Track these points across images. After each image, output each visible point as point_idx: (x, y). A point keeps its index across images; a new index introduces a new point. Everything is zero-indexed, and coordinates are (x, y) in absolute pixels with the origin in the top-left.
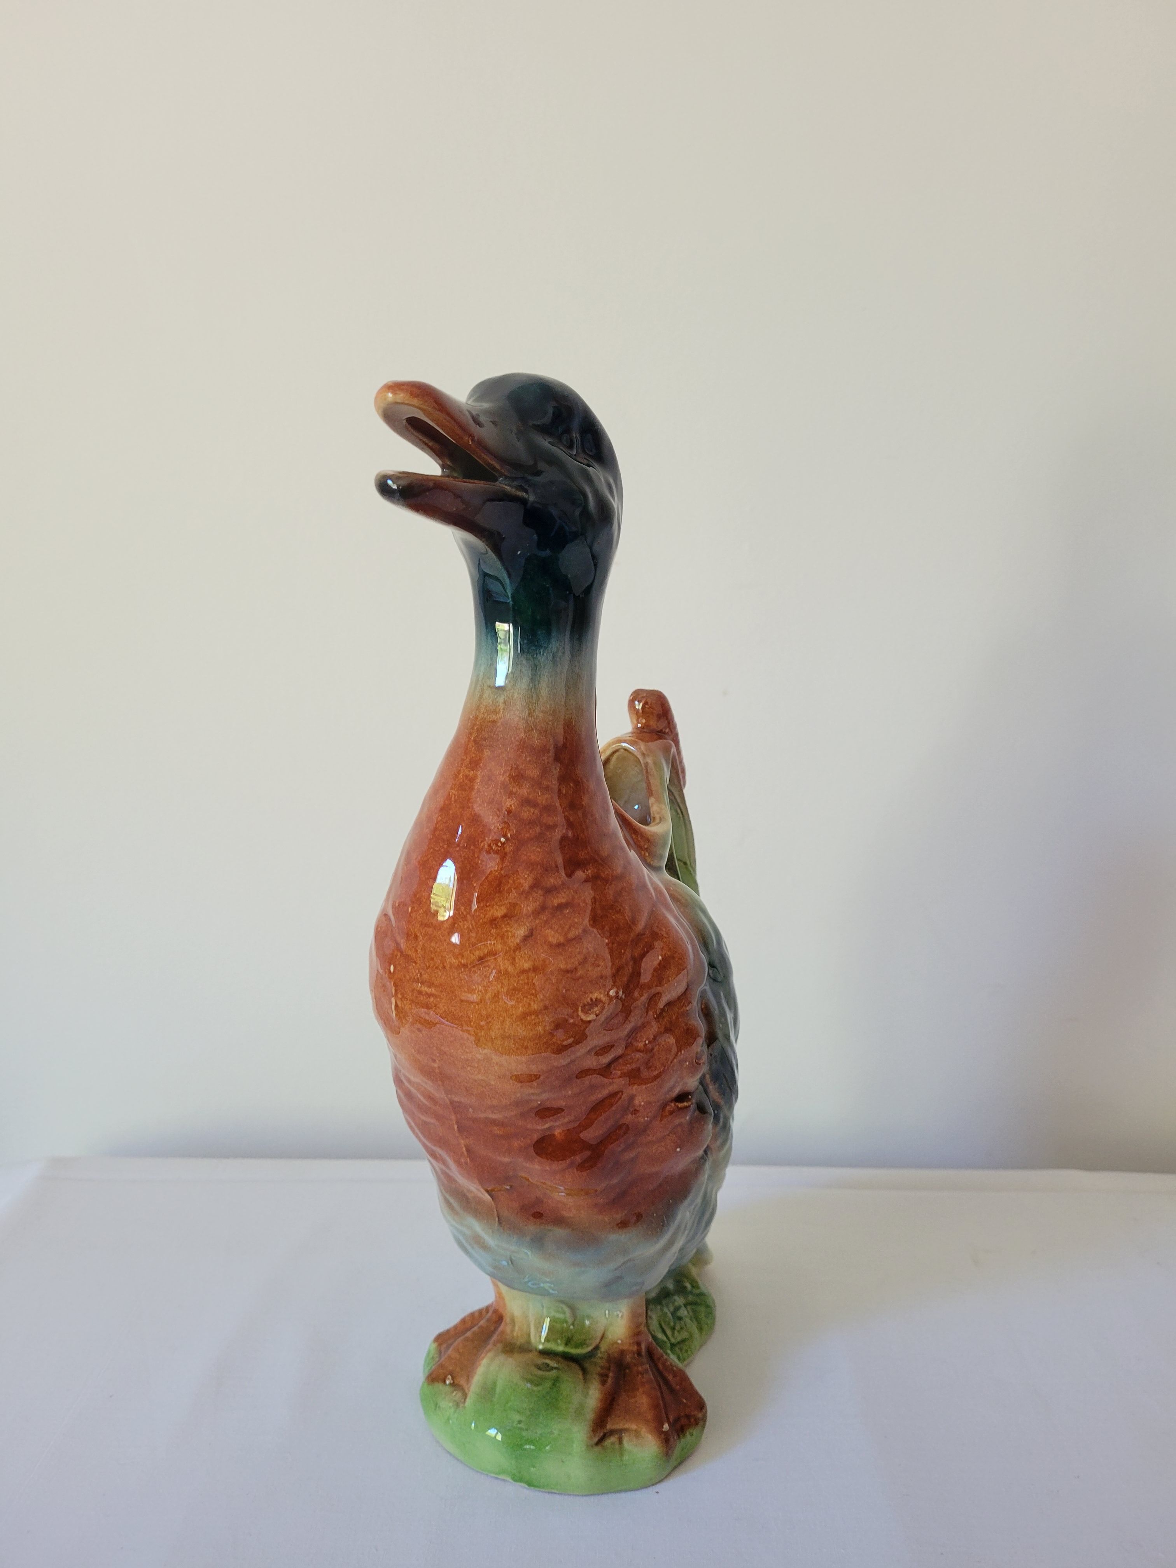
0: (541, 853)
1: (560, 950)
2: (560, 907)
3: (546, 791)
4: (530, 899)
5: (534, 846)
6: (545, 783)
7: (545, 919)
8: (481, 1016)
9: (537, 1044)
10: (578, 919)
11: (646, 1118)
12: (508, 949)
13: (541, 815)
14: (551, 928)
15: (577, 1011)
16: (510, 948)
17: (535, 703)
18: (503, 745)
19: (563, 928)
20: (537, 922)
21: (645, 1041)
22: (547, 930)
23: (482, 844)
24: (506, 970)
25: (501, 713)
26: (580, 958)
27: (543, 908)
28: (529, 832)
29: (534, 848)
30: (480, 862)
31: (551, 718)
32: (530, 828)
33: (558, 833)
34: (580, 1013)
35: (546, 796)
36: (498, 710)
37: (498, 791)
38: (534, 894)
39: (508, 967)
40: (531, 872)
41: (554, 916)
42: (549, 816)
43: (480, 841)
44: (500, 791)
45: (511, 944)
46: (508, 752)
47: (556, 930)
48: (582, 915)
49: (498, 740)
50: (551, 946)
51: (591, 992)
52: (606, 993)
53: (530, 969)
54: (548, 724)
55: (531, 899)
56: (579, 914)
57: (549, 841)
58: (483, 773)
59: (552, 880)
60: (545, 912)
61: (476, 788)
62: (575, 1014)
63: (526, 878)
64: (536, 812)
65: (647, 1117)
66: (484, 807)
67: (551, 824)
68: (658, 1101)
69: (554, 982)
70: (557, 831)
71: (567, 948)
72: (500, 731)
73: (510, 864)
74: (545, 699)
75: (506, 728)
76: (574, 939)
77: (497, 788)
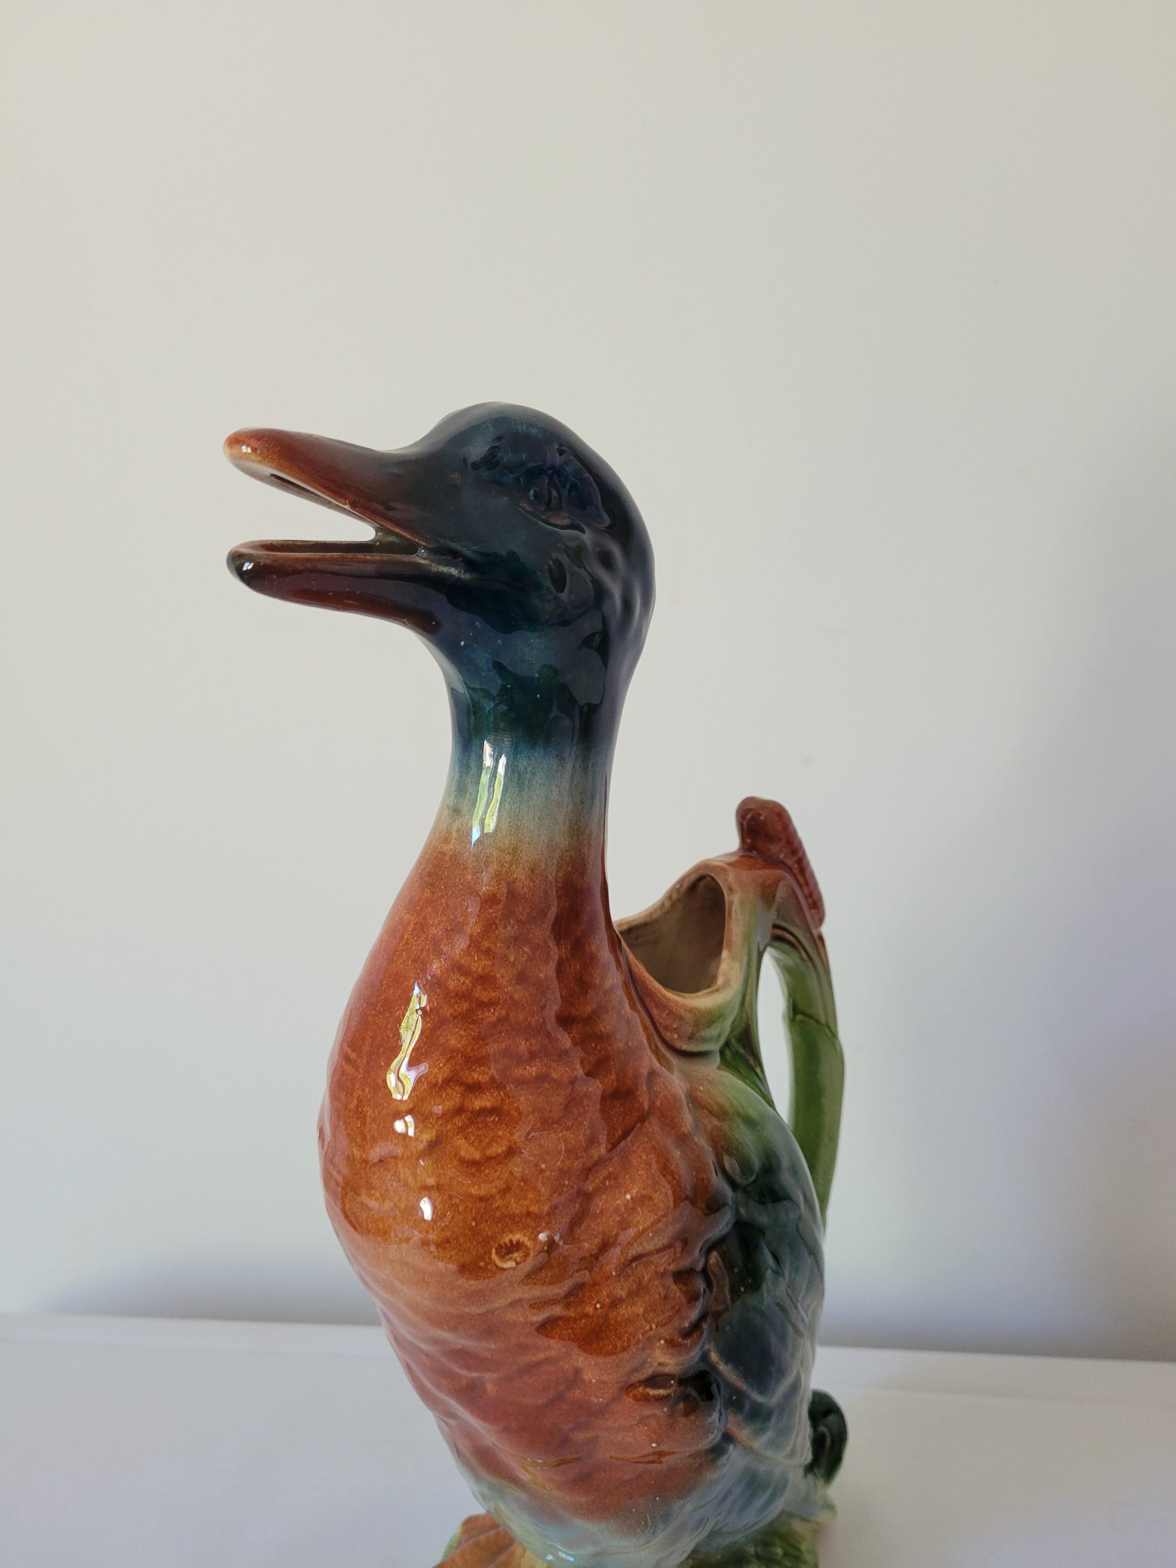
0: (464, 1038)
1: (474, 1170)
2: (484, 1112)
3: (486, 955)
4: (442, 1096)
5: (457, 1028)
6: (486, 944)
7: (460, 1124)
8: (379, 1229)
9: (439, 1282)
10: (503, 1132)
11: (601, 1400)
12: (409, 1154)
13: (474, 986)
14: (466, 1138)
15: (490, 1253)
16: (412, 1154)
17: (491, 837)
18: (446, 887)
19: (481, 1141)
20: (449, 1127)
21: (595, 1305)
22: (460, 1140)
23: (397, 1014)
24: (406, 1181)
25: (452, 843)
26: (501, 1184)
27: (459, 1111)
28: (453, 1007)
29: (457, 1030)
30: (391, 1035)
31: (508, 858)
32: (457, 1003)
33: (493, 1014)
34: (494, 1256)
35: (483, 963)
36: (449, 839)
37: (427, 946)
38: (449, 1091)
39: (409, 1176)
40: (448, 1061)
41: (472, 1123)
42: (485, 989)
43: (396, 1009)
44: (428, 948)
45: (414, 1149)
46: (448, 897)
47: (471, 1141)
48: (510, 1128)
49: (442, 879)
50: (463, 1162)
51: (511, 1232)
52: (533, 1236)
53: (433, 1186)
54: (502, 865)
55: (444, 1095)
56: (506, 1125)
57: (479, 1023)
58: (416, 920)
59: (476, 1076)
60: (461, 1115)
61: (406, 937)
62: (487, 1257)
63: (441, 1068)
64: (467, 981)
65: (603, 1398)
66: (408, 965)
67: (485, 1000)
68: (617, 1383)
69: (461, 1209)
70: (492, 1010)
71: (483, 1168)
72: (446, 868)
73: (424, 1046)
74: (504, 832)
75: (453, 864)
76: (495, 1158)
77: (426, 944)
